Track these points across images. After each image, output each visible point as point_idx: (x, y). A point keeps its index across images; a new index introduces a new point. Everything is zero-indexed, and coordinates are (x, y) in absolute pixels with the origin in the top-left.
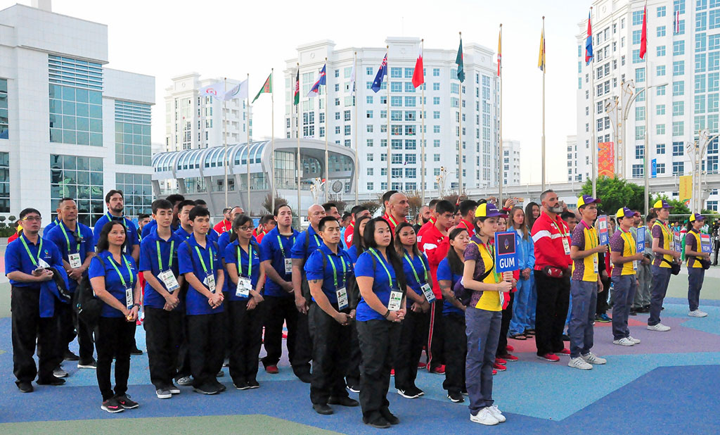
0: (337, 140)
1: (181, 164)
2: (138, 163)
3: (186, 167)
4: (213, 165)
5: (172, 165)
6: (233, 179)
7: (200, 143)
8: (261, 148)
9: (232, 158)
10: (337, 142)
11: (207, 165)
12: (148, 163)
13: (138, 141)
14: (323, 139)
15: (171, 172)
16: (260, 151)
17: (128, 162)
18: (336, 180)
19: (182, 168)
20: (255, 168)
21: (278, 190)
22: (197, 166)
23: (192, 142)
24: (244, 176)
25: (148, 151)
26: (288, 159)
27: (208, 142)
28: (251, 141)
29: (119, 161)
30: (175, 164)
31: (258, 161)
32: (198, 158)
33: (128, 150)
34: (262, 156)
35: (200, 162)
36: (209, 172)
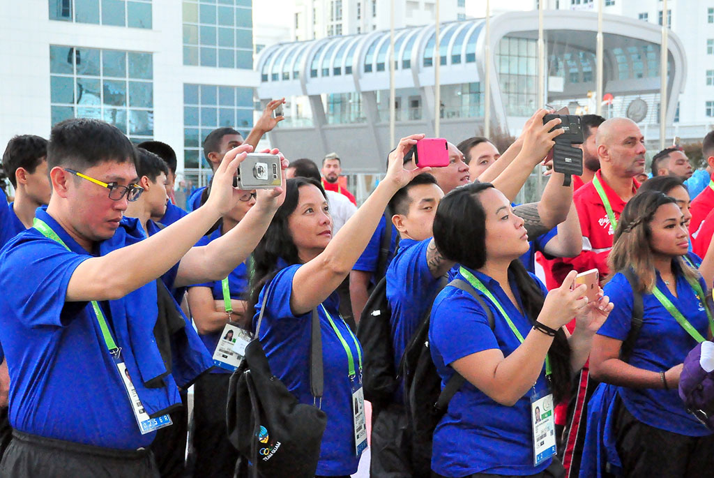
0: (643, 11)
1: (318, 66)
2: (227, 62)
3: (326, 72)
4: (381, 67)
5: (300, 67)
6: (420, 97)
7: (360, 23)
8: (477, 31)
9: (419, 53)
10: (641, 16)
11: (368, 68)
12: (246, 64)
13: (226, 18)
14: (611, 10)
15: (298, 82)
16: (473, 39)
17: (208, 61)
18: (634, 97)
19: (319, 73)
20: (464, 73)
21: (509, 118)
22: (349, 70)
23: (345, 22)
24: (448, 90)
25: (246, 40)
26: (532, 53)
27: (376, 21)
28: (461, 18)
29: (189, 60)
30: (306, 64)
31: (471, 58)
32: (351, 54)
33: (207, 36)
34: (478, 49)
35: (353, 62)
36: (373, 82)
